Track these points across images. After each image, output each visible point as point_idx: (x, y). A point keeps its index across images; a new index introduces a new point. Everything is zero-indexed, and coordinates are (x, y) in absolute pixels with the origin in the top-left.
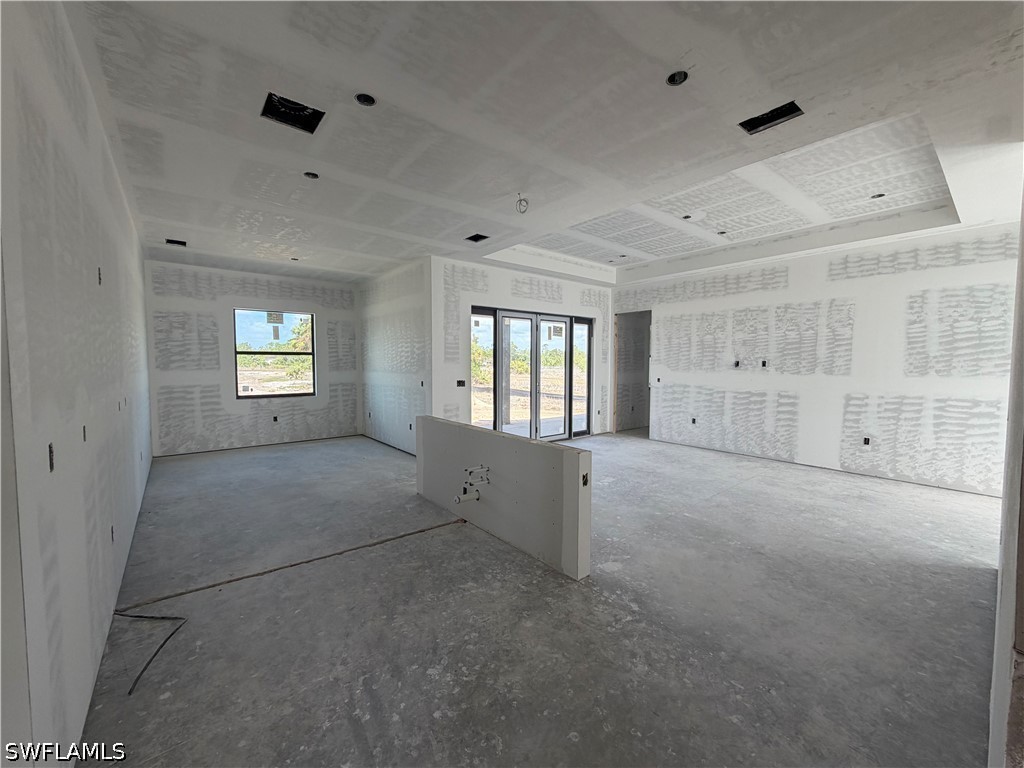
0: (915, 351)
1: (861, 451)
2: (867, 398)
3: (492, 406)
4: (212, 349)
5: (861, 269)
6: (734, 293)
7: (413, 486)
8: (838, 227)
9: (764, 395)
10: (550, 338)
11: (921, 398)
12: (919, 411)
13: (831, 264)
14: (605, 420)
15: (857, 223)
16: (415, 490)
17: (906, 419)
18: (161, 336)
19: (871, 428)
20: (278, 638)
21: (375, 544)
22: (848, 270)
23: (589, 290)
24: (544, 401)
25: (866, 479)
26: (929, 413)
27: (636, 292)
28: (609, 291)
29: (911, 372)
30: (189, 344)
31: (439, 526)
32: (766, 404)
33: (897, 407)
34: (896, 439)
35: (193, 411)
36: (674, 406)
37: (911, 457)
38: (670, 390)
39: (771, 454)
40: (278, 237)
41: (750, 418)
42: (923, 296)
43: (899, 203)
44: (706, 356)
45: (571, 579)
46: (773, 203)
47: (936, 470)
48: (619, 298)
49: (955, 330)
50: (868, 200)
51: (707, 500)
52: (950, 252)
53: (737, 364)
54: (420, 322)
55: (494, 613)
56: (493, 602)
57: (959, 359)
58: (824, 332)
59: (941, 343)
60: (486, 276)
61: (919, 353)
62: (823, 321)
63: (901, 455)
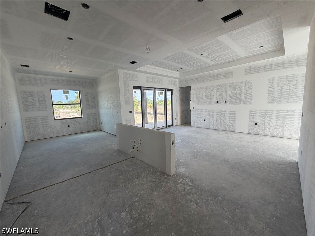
0: (270, 96)
1: (254, 127)
2: (256, 111)
3: (141, 118)
4: (44, 104)
5: (255, 71)
6: (216, 80)
7: (116, 146)
8: (248, 57)
9: (226, 111)
10: (159, 96)
11: (272, 110)
12: (272, 114)
13: (246, 70)
14: (177, 121)
15: (254, 56)
16: (117, 148)
17: (268, 117)
18: (24, 100)
19: (257, 120)
20: (67, 206)
21: (103, 168)
22: (251, 71)
23: (171, 80)
24: (158, 116)
25: (256, 136)
26: (274, 114)
27: (186, 80)
28: (177, 80)
29: (269, 102)
30: (35, 102)
31: (125, 160)
32: (226, 114)
33: (265, 114)
34: (265, 123)
35: (39, 125)
36: (198, 116)
37: (269, 128)
38: (197, 111)
39: (228, 129)
40: (62, 63)
41: (222, 119)
42: (273, 79)
43: (267, 49)
44: (208, 100)
45: (169, 175)
46: (229, 49)
47: (276, 132)
48: (180, 83)
49: (282, 89)
50: (258, 48)
51: (210, 145)
52: (281, 65)
53: (217, 102)
54: (116, 92)
55: (144, 190)
56: (144, 186)
57: (283, 98)
58: (243, 91)
59: (278, 93)
60: (137, 76)
61: (271, 97)
62: (243, 88)
63: (266, 128)
